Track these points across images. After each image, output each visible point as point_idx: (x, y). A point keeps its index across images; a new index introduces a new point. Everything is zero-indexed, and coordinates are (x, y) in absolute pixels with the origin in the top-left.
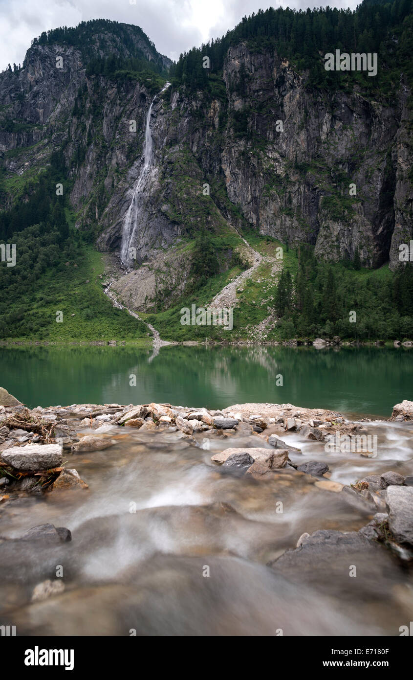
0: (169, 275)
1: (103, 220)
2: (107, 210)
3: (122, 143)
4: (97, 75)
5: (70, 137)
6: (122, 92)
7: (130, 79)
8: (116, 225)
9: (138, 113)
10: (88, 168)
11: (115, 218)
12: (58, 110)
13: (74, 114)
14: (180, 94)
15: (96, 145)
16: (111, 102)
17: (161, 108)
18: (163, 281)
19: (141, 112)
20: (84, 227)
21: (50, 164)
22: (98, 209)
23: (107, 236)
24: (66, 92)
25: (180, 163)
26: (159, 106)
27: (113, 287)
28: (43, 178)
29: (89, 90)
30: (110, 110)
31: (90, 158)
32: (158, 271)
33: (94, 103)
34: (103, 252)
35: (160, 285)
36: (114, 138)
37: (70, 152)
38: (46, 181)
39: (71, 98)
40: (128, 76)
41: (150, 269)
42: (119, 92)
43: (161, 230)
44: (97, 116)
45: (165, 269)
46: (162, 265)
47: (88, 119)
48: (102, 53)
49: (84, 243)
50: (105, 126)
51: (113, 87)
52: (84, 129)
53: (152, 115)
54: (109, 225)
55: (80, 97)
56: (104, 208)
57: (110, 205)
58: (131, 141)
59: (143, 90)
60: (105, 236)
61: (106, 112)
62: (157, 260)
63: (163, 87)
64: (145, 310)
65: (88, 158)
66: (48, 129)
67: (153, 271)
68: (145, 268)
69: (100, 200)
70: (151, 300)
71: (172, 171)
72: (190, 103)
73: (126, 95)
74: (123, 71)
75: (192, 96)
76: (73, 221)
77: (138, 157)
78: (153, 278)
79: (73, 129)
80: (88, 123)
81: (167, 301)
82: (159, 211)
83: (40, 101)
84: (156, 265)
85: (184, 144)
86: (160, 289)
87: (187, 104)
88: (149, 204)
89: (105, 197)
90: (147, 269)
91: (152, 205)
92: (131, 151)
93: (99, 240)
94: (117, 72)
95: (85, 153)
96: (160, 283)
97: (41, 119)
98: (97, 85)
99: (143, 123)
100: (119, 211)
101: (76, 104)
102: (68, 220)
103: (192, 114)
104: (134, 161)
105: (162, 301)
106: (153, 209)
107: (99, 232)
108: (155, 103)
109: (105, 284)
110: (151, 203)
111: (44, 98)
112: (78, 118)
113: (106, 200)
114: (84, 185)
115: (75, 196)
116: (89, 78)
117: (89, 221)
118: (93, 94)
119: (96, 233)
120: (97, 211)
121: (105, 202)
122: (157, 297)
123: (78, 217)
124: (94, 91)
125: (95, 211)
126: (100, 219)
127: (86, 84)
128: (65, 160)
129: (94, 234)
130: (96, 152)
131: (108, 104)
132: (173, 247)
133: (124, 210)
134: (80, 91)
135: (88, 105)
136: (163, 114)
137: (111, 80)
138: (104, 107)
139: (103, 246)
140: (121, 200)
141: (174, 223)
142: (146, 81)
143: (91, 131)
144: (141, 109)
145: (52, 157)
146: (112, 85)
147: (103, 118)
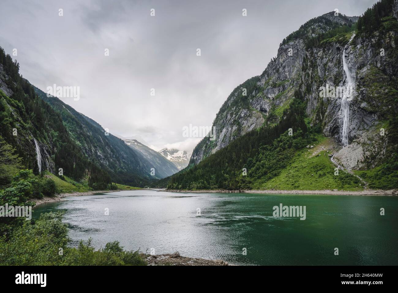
0: (372, 146)
1: (325, 119)
2: (326, 114)
3: (330, 76)
4: (311, 48)
5: (302, 81)
6: (326, 51)
7: (330, 43)
8: (334, 121)
9: (337, 58)
10: (313, 94)
11: (332, 116)
12: (296, 70)
13: (302, 70)
14: (362, 38)
15: (316, 81)
16: (321, 58)
17: (351, 50)
18: (368, 150)
19: (339, 57)
20: (315, 125)
21: (294, 97)
22: (322, 114)
23: (329, 127)
24: (298, 61)
25: (369, 77)
26: (349, 50)
27: (336, 156)
28: (292, 105)
29: (308, 56)
30: (321, 62)
31: (314, 89)
32: (364, 144)
33: (312, 62)
34: (327, 137)
35: (366, 153)
36: (325, 75)
37: (304, 88)
38: (293, 106)
39: (301, 63)
40: (328, 42)
41: (359, 143)
42: (324, 51)
43: (362, 119)
44: (314, 67)
45: (369, 142)
46: (366, 140)
47: (310, 70)
48: (313, 35)
49: (316, 134)
50: (319, 71)
51: (320, 51)
52: (309, 76)
53: (346, 56)
54: (329, 122)
55: (305, 60)
56: (325, 113)
57: (328, 111)
58: (335, 74)
59: (338, 45)
60: (327, 128)
61: (319, 64)
62: (362, 137)
63: (350, 38)
64: (358, 169)
65: (313, 89)
66: (291, 81)
67: (361, 144)
68: (355, 143)
69: (322, 110)
70: (361, 162)
71: (364, 83)
72: (370, 41)
73: (328, 51)
74: (325, 40)
75: (371, 37)
76: (309, 123)
77: (341, 81)
78: (361, 148)
79: (303, 77)
80: (310, 72)
81: (373, 162)
82: (359, 108)
83: (286, 69)
84: (362, 140)
85: (370, 64)
86: (367, 155)
87: (368, 42)
88: (352, 105)
89: (325, 107)
90: (356, 143)
91: (354, 105)
92: (336, 78)
93: (324, 130)
94: (322, 42)
95: (310, 87)
96: (366, 151)
97: (288, 77)
98: (312, 53)
99: (341, 62)
100: (334, 113)
101: (303, 65)
102: (306, 123)
103: (372, 46)
104: (338, 83)
105: (370, 162)
106: (355, 107)
107: (324, 127)
108: (346, 49)
109: (331, 155)
110: (353, 104)
111: (288, 68)
112: (305, 71)
113: (325, 108)
114: (312, 103)
115: (308, 110)
116: (307, 51)
117: (317, 121)
118: (311, 58)
119: (322, 127)
120: (321, 115)
121: (325, 110)
122: (365, 161)
123: (311, 121)
124: (311, 56)
125: (320, 115)
126: (323, 119)
127: (306, 54)
128: (301, 93)
129: (321, 128)
130: (316, 85)
131: (319, 60)
132: (373, 127)
133: (337, 112)
134: (304, 58)
135: (309, 64)
136: (353, 53)
137: (319, 48)
138: (317, 62)
139: (327, 134)
140: (334, 107)
141: (371, 113)
142: (339, 40)
143: (312, 76)
144: (338, 55)
145: (295, 94)
146: (320, 50)
147: (318, 67)
